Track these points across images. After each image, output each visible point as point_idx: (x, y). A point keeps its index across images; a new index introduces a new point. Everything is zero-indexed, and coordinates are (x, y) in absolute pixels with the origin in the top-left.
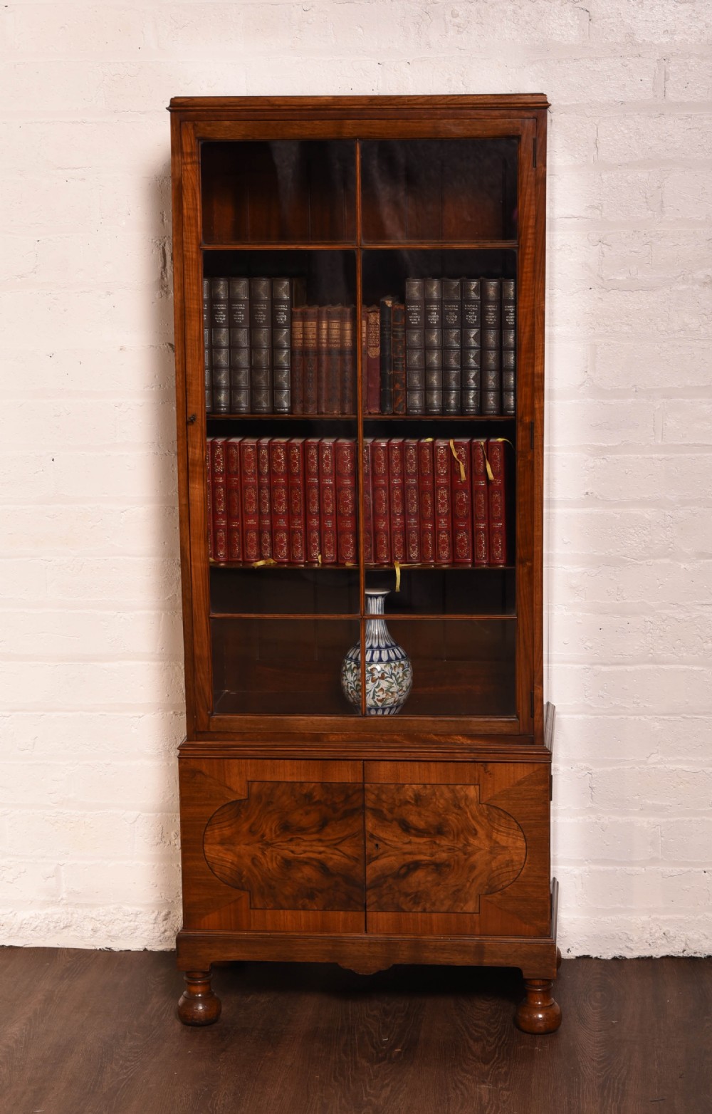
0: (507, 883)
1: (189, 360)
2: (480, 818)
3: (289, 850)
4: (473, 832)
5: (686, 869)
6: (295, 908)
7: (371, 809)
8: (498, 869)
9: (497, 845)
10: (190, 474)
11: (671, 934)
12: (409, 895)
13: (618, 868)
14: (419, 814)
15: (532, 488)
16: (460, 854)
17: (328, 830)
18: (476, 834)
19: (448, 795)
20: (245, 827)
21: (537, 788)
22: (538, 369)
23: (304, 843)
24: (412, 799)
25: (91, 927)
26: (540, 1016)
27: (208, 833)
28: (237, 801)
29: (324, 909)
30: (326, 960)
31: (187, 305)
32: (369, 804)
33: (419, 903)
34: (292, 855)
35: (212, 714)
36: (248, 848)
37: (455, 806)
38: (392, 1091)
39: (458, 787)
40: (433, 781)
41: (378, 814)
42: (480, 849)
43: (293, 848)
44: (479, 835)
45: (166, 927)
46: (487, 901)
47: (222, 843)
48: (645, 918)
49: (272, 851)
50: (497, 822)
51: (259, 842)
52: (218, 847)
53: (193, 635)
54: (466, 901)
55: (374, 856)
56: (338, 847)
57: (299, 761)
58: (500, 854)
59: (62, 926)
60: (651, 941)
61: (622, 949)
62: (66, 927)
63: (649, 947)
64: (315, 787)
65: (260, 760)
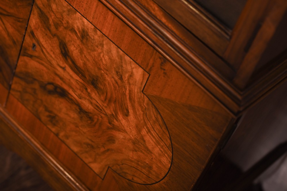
2: (136, 105)
4: (126, 111)
8: (134, 162)
9: (142, 142)
16: (106, 119)
24: (79, 31)
33: (54, 125)
37: (117, 72)
41: (44, 18)
42: (125, 131)
44: (129, 118)
46: (114, 177)
50: (151, 122)
54: (95, 160)
58: (141, 152)
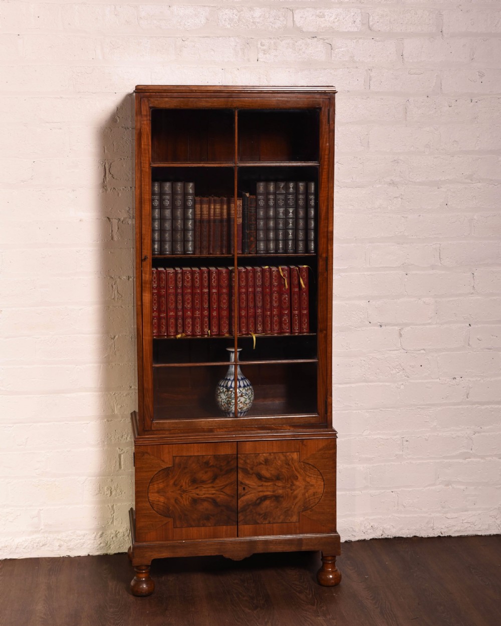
0: (314, 504)
1: (143, 226)
2: (299, 470)
3: (194, 493)
4: (296, 478)
5: (383, 491)
6: (198, 526)
7: (241, 468)
8: (309, 497)
9: (308, 484)
10: (143, 288)
11: (375, 527)
12: (262, 514)
13: (348, 493)
14: (267, 470)
15: (327, 292)
16: (289, 490)
17: (217, 481)
18: (297, 479)
19: (283, 458)
20: (172, 482)
21: (330, 452)
22: (330, 229)
23: (204, 489)
24: (263, 462)
25: (58, 545)
26: (331, 576)
27: (151, 487)
28: (167, 468)
29: (215, 526)
30: (217, 554)
31: (143, 196)
32: (240, 466)
33: (266, 518)
34: (198, 496)
35: (153, 420)
36: (173, 493)
37: (286, 464)
39: (288, 454)
40: (275, 451)
41: (246, 471)
42: (299, 487)
43: (198, 492)
44: (299, 479)
45: (101, 541)
46: (303, 515)
47: (158, 492)
48: (362, 519)
49: (186, 495)
50: (308, 471)
51: (179, 490)
52: (156, 495)
53: (143, 377)
54: (292, 516)
55: (242, 494)
56: (222, 490)
57: (202, 444)
58: (310, 489)
59: (41, 545)
60: (364, 531)
61: (349, 536)
62: (43, 545)
63: (364, 534)
64: (210, 458)
65: (180, 445)
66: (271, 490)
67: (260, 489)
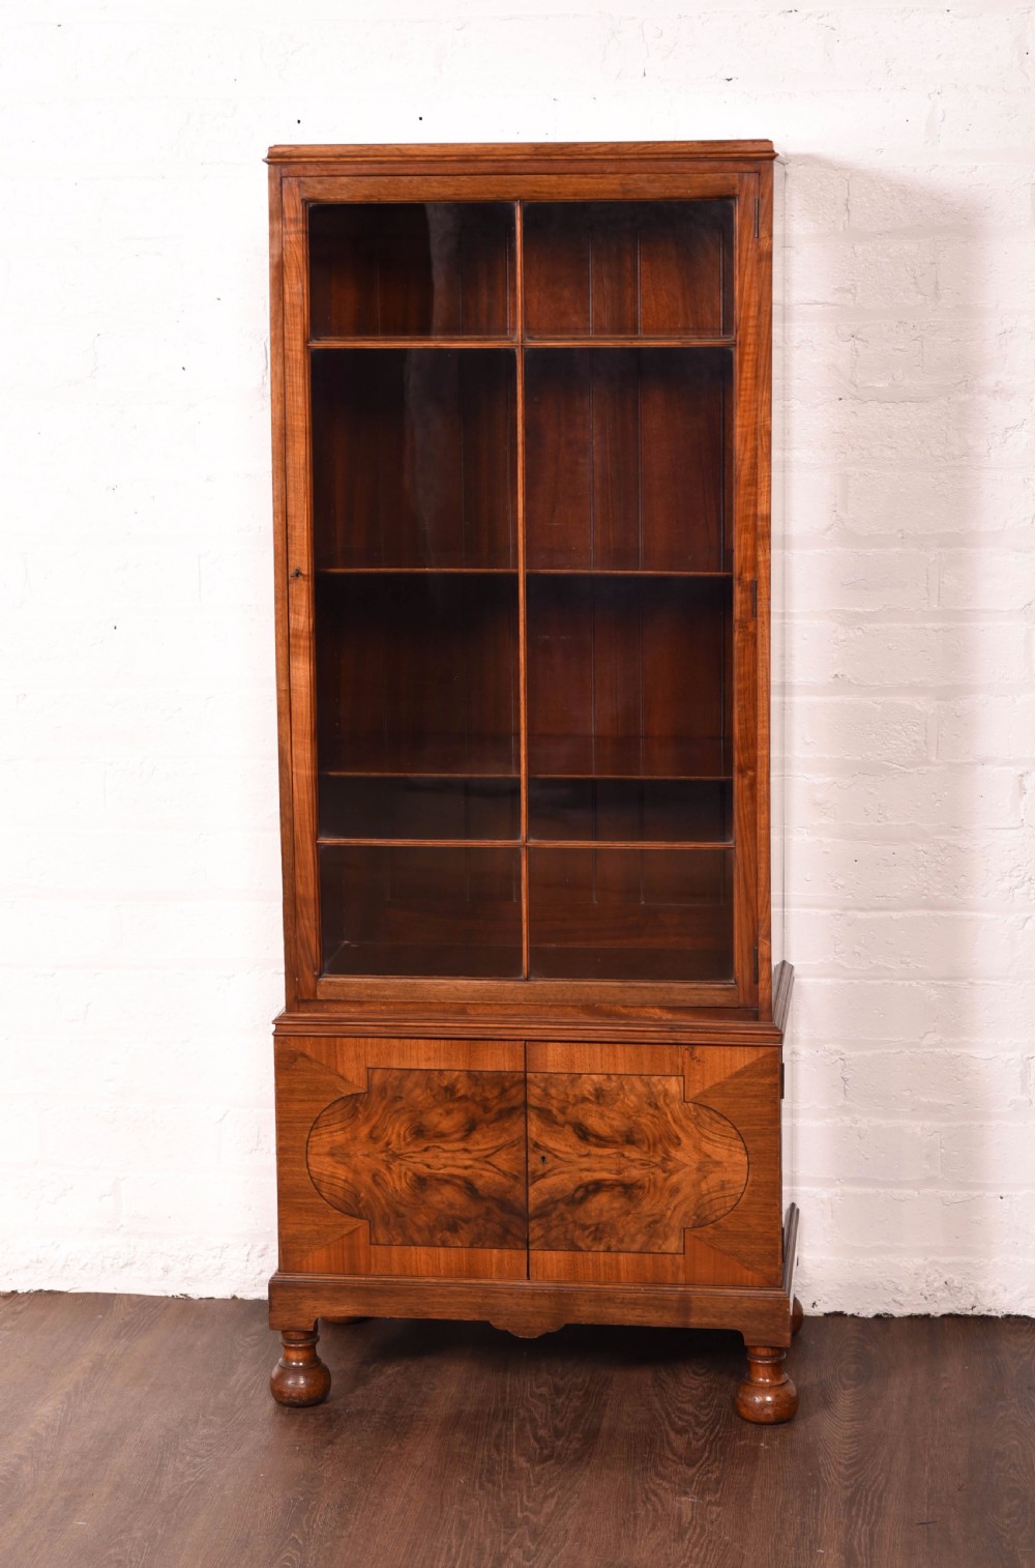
0: (722, 1212)
1: (291, 495)
2: (684, 1122)
3: (420, 1161)
4: (676, 1141)
5: (975, 1194)
6: (431, 1244)
7: (534, 1108)
8: (709, 1193)
9: (708, 1159)
10: (292, 649)
11: (956, 1284)
12: (588, 1228)
13: (881, 1191)
14: (602, 1116)
15: (755, 671)
16: (658, 1171)
17: (477, 1136)
18: (679, 1144)
19: (639, 1087)
20: (364, 1131)
21: (762, 1081)
22: (762, 509)
23: (445, 1155)
24: (591, 1095)
25: (160, 1266)
26: (767, 1399)
27: (314, 1139)
28: (353, 1095)
29: (471, 1246)
30: (474, 1317)
31: (288, 422)
32: (533, 1101)
33: (601, 1239)
34: (429, 1170)
35: (320, 976)
36: (368, 1159)
37: (650, 1104)
38: (557, 1504)
39: (654, 1079)
40: (621, 1070)
41: (546, 1115)
42: (685, 1165)
43: (428, 1161)
44: (682, 1144)
46: (695, 1237)
47: (332, 1154)
48: (919, 1261)
49: (401, 1165)
50: (707, 1127)
51: (383, 1152)
52: (328, 1159)
53: (294, 868)
54: (666, 1238)
55: (540, 1173)
56: (488, 1159)
57: (438, 1042)
58: (712, 1172)
59: (121, 1264)
60: (926, 1293)
61: (887, 1304)
62: (126, 1265)
63: (925, 1302)
64: (458, 1077)
65: (384, 1040)
66: (614, 1167)
67: (585, 1163)
